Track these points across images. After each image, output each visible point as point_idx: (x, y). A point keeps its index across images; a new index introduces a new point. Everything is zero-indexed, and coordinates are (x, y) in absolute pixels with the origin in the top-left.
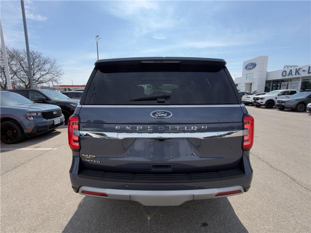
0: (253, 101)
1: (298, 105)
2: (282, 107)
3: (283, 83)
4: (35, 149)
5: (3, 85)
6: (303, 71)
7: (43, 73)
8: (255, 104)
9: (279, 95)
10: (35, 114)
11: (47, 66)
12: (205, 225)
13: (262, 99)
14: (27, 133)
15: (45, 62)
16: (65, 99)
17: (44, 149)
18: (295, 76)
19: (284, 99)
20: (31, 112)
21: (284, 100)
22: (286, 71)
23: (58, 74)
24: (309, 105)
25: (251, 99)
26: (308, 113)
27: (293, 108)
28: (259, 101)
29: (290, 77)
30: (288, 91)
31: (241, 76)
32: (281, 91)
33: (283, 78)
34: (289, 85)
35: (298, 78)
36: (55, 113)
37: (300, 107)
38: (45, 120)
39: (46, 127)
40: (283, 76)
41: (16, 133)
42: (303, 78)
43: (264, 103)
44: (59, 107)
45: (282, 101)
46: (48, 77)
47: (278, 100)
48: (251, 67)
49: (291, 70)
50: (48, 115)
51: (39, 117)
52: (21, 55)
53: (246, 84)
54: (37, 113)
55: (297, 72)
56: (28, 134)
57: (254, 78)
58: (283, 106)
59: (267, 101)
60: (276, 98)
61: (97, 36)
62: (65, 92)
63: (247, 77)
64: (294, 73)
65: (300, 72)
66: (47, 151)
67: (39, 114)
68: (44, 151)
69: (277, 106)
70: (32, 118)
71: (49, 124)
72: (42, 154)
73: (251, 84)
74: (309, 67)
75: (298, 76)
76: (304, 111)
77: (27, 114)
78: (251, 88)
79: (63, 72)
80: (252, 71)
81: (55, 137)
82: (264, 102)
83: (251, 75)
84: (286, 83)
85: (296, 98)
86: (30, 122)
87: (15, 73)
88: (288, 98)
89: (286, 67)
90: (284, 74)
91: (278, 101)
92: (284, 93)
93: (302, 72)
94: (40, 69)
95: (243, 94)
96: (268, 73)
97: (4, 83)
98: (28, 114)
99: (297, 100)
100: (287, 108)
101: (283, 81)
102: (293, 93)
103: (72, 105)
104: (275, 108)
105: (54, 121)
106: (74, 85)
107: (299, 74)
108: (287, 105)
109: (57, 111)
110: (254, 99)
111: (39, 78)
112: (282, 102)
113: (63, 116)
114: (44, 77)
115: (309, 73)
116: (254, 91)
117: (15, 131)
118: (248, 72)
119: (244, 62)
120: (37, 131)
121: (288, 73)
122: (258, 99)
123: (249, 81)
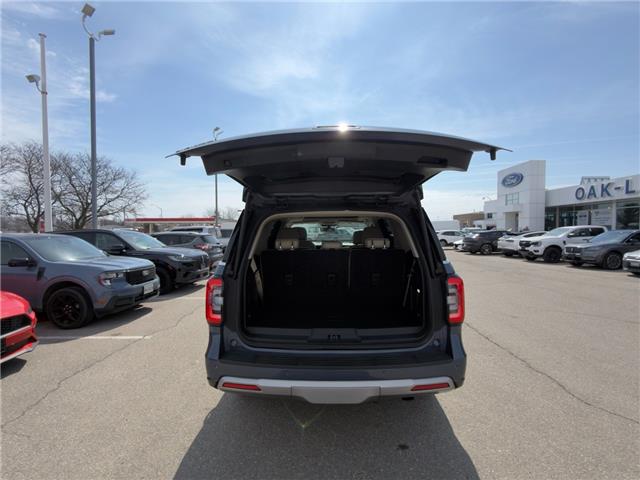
0: (520, 248)
1: (606, 256)
2: (577, 261)
3: (580, 213)
4: (113, 338)
5: (33, 220)
6: (616, 189)
7: (110, 196)
8: (522, 253)
9: (569, 236)
10: (115, 275)
11: (119, 184)
12: (403, 447)
13: (536, 244)
14: (97, 310)
15: (117, 176)
16: (159, 247)
17: (129, 337)
18: (601, 199)
19: (580, 244)
20: (107, 272)
21: (579, 246)
22: (583, 190)
23: (139, 198)
24: (626, 255)
25: (514, 244)
26: (627, 271)
27: (598, 261)
28: (531, 249)
29: (593, 200)
30: (588, 229)
31: (496, 198)
32: (574, 227)
33: (578, 202)
34: (593, 216)
35: (610, 203)
36: (145, 273)
37: (610, 260)
38: (129, 286)
39: (130, 298)
40: (578, 198)
41: (78, 310)
42: (618, 201)
43: (541, 253)
44: (152, 263)
45: (574, 248)
46: (119, 203)
47: (569, 245)
48: (514, 181)
49: (592, 188)
50: (135, 276)
51: (120, 280)
52: (73, 165)
53: (507, 213)
54: (117, 272)
55: (605, 190)
56: (100, 311)
57: (520, 202)
58: (578, 259)
59: (547, 248)
60: (564, 242)
61: (217, 129)
62: (155, 234)
63: (507, 201)
64: (598, 192)
65: (611, 190)
66: (135, 341)
67: (121, 276)
68: (129, 340)
69: (568, 258)
70: (108, 283)
71: (135, 292)
72: (127, 345)
73: (517, 215)
74: (628, 182)
75: (608, 198)
76: (620, 268)
77: (100, 275)
78: (517, 222)
79: (148, 195)
80: (515, 189)
81: (142, 318)
82: (541, 250)
83: (516, 196)
84: (586, 212)
85: (602, 243)
86: (106, 290)
87: (57, 197)
88: (588, 241)
89: (586, 181)
90: (580, 195)
91: (568, 249)
92: (579, 233)
93: (615, 192)
94: (104, 190)
95: (501, 234)
96: (547, 193)
97: (36, 216)
98: (103, 276)
99: (603, 246)
100: (585, 262)
101: (579, 207)
102: (597, 232)
103: (173, 258)
104: (563, 262)
105: (143, 288)
106: (164, 217)
107: (609, 194)
108: (584, 256)
109: (148, 269)
110: (521, 244)
111: (101, 207)
112: (576, 250)
113: (157, 279)
114: (111, 204)
115: (627, 192)
116: (524, 227)
117: (77, 306)
118: (508, 190)
119: (499, 173)
120: (116, 307)
121: (587, 192)
122: (528, 244)
123: (511, 209)
